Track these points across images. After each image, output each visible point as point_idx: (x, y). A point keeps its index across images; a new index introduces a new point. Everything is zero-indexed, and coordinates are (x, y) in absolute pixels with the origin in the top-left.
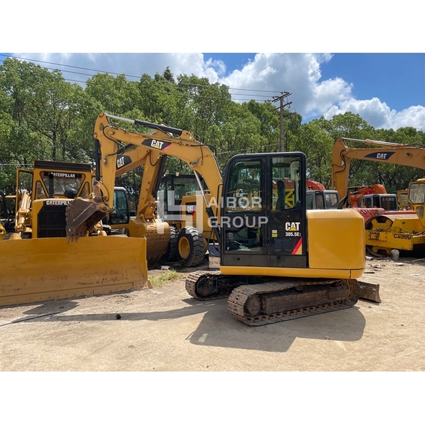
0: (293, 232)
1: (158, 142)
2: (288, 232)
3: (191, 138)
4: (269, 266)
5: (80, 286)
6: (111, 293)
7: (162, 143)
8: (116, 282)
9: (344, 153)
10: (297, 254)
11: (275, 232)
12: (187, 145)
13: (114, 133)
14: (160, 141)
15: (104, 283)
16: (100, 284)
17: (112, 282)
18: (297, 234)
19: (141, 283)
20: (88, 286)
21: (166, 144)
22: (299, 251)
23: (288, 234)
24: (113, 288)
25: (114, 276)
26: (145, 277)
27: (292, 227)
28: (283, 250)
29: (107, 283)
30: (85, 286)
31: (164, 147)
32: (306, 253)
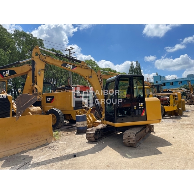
0: (142, 107)
1: (70, 65)
2: (140, 107)
3: (86, 65)
4: (134, 121)
5: (19, 146)
6: (38, 147)
7: (72, 66)
8: (38, 141)
9: (101, 76)
10: (143, 115)
11: (135, 107)
12: (85, 68)
13: (45, 58)
14: (71, 65)
15: (32, 142)
16: (30, 143)
17: (36, 141)
18: (143, 108)
19: (51, 139)
20: (24, 145)
21: (74, 67)
22: (144, 115)
23: (140, 108)
24: (38, 144)
25: (36, 137)
26: (52, 136)
27: (141, 105)
28: (139, 114)
29: (34, 142)
30: (22, 145)
31: (73, 68)
32: (146, 115)
